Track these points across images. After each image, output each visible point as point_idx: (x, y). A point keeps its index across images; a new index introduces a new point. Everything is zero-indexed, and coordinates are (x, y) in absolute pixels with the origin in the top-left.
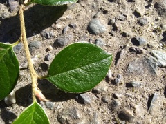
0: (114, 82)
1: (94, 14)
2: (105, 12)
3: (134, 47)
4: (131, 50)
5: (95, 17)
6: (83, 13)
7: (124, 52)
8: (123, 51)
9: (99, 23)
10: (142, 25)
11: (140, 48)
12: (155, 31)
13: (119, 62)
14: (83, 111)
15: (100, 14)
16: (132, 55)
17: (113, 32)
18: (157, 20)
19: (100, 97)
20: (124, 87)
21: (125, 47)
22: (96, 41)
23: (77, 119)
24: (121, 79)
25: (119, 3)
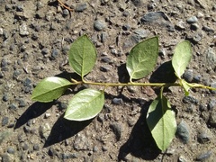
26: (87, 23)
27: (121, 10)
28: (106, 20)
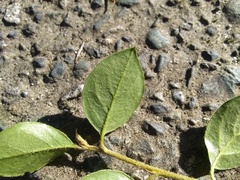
0: (188, 107)
1: (151, 22)
2: (165, 20)
3: (206, 63)
4: (203, 66)
5: (153, 27)
6: (136, 21)
7: (195, 70)
8: (194, 68)
9: (159, 34)
10: (211, 34)
11: (213, 63)
12: (226, 42)
13: (191, 82)
14: (156, 143)
15: (159, 23)
16: (205, 73)
17: (179, 46)
18: (227, 28)
19: (174, 125)
20: (200, 111)
21: (195, 63)
22: (160, 57)
23: (152, 153)
24: (196, 103)
25: (180, 8)
26: (135, 29)
27: (204, 22)
28: (173, 33)
